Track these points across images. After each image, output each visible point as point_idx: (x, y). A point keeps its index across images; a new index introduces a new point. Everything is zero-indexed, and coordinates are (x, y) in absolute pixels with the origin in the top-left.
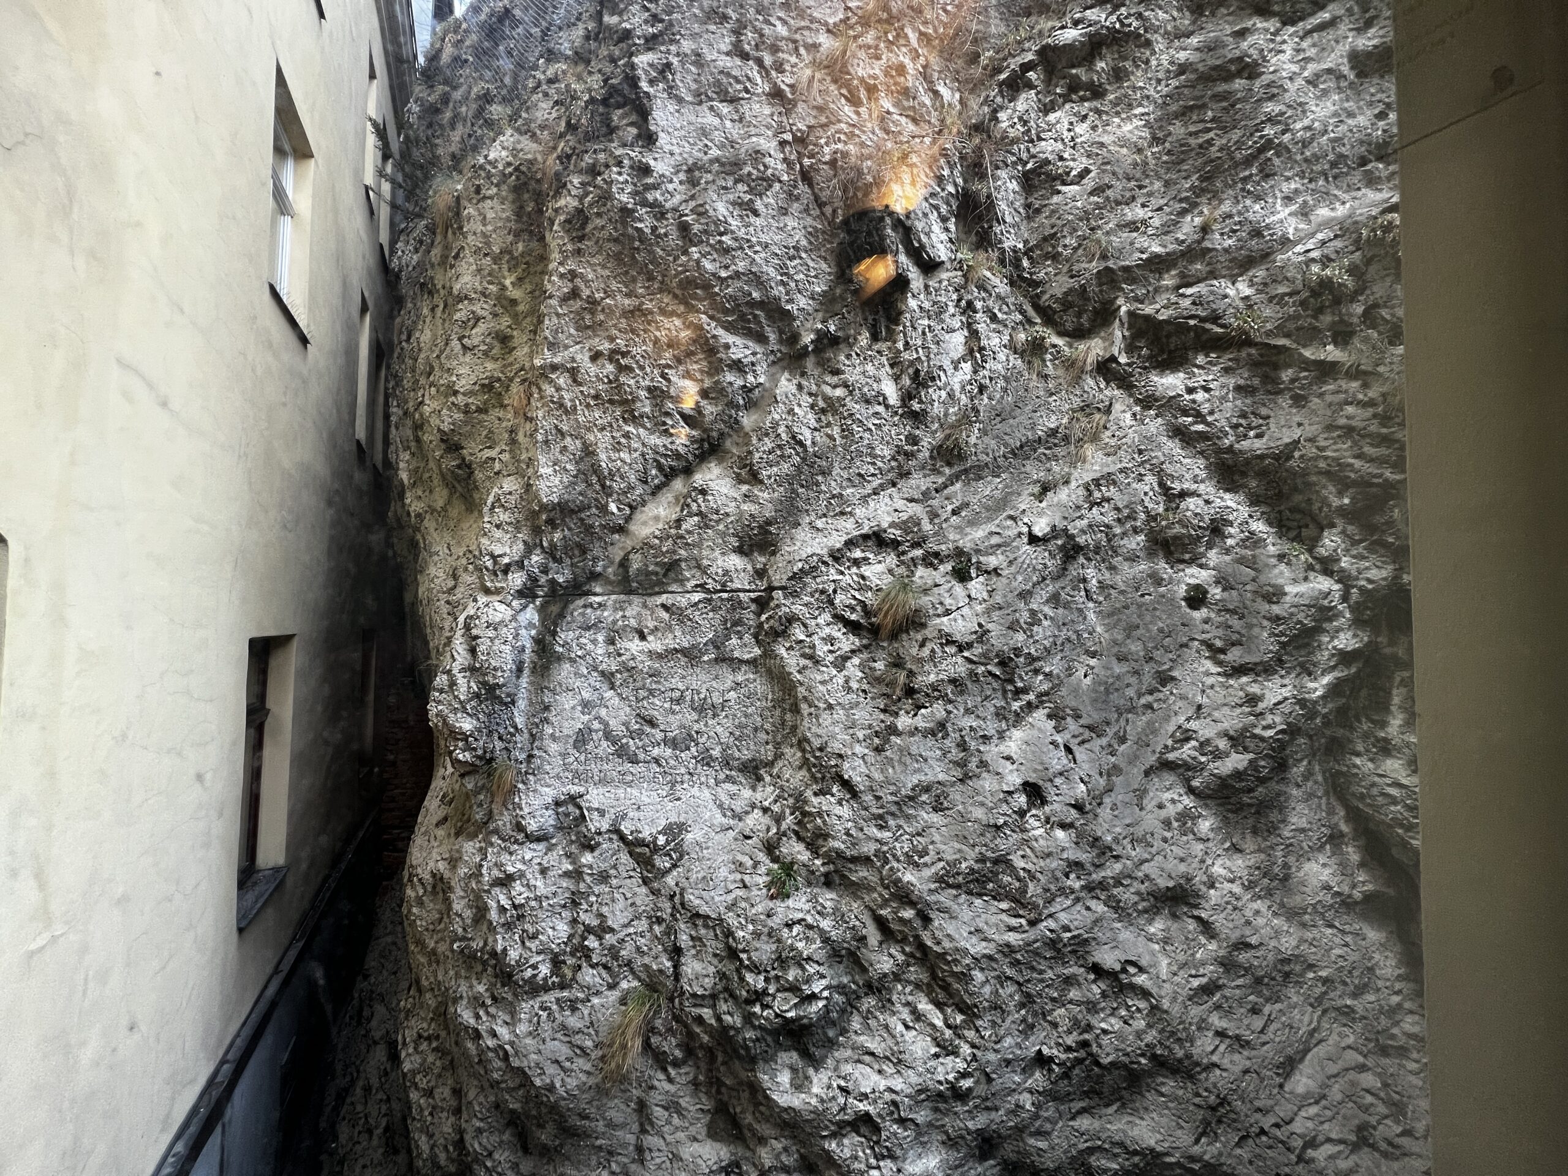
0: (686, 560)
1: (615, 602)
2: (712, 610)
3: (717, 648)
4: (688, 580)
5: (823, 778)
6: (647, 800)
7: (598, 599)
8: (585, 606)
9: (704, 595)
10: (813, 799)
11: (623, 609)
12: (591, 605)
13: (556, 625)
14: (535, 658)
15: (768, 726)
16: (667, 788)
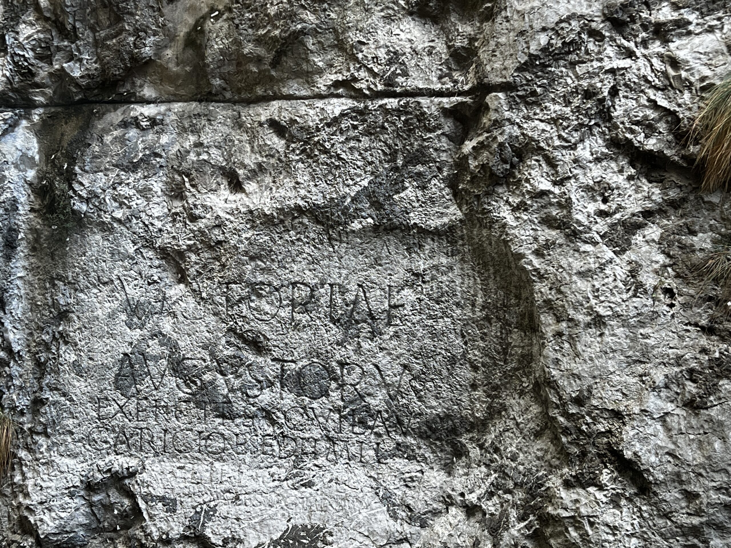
0: (315, 33)
1: (181, 116)
2: (367, 133)
3: (377, 205)
4: (320, 72)
5: (584, 454)
6: (252, 485)
7: (149, 110)
8: (125, 125)
9: (350, 103)
10: (563, 493)
11: (196, 131)
12: (136, 123)
13: (72, 162)
14: (37, 223)
15: (475, 355)
16: (287, 464)
